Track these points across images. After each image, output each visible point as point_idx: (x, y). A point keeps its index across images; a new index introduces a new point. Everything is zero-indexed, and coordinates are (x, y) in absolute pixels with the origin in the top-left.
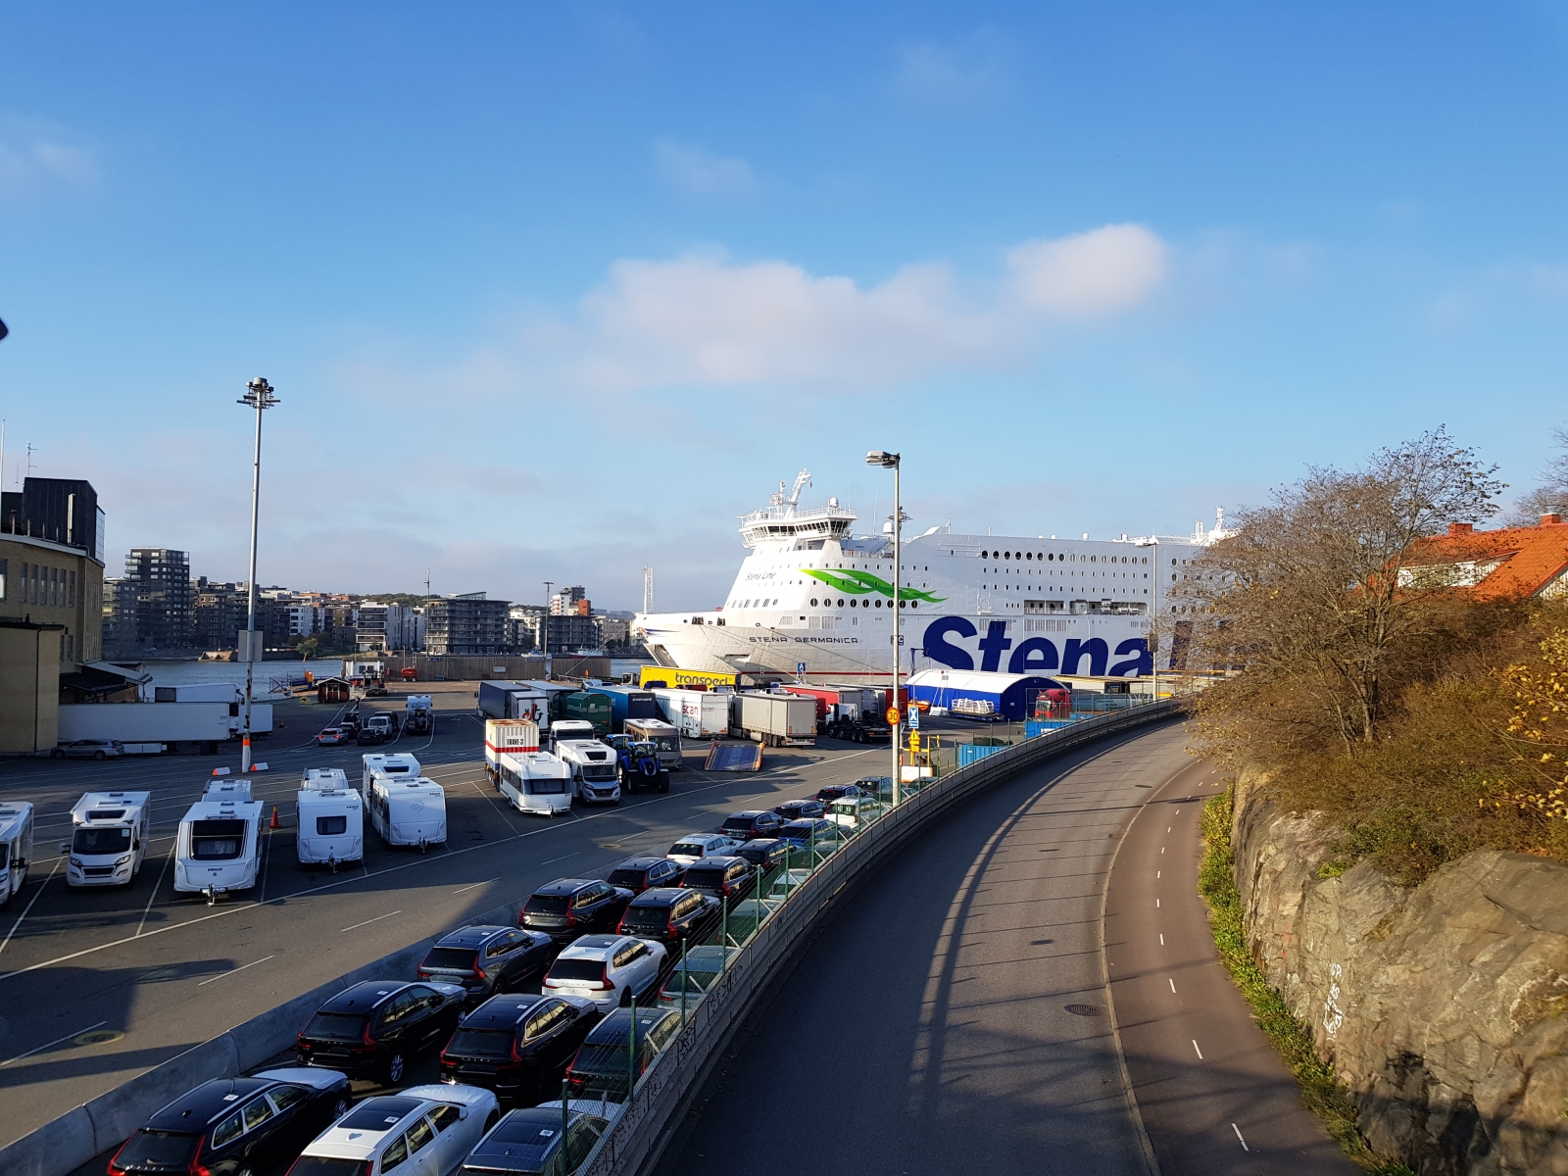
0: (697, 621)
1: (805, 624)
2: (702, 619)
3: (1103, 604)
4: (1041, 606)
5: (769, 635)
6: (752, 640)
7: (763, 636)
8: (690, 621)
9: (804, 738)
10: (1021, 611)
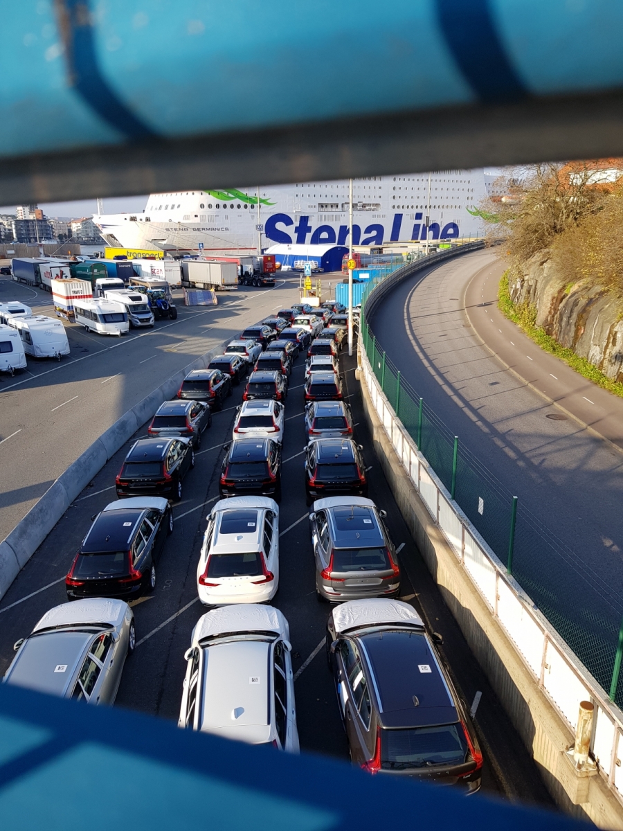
0: (133, 219)
1: (197, 220)
2: (136, 218)
3: (359, 204)
4: (326, 206)
5: (177, 226)
6: (167, 230)
7: (173, 228)
8: (128, 219)
9: (231, 285)
10: (316, 210)
